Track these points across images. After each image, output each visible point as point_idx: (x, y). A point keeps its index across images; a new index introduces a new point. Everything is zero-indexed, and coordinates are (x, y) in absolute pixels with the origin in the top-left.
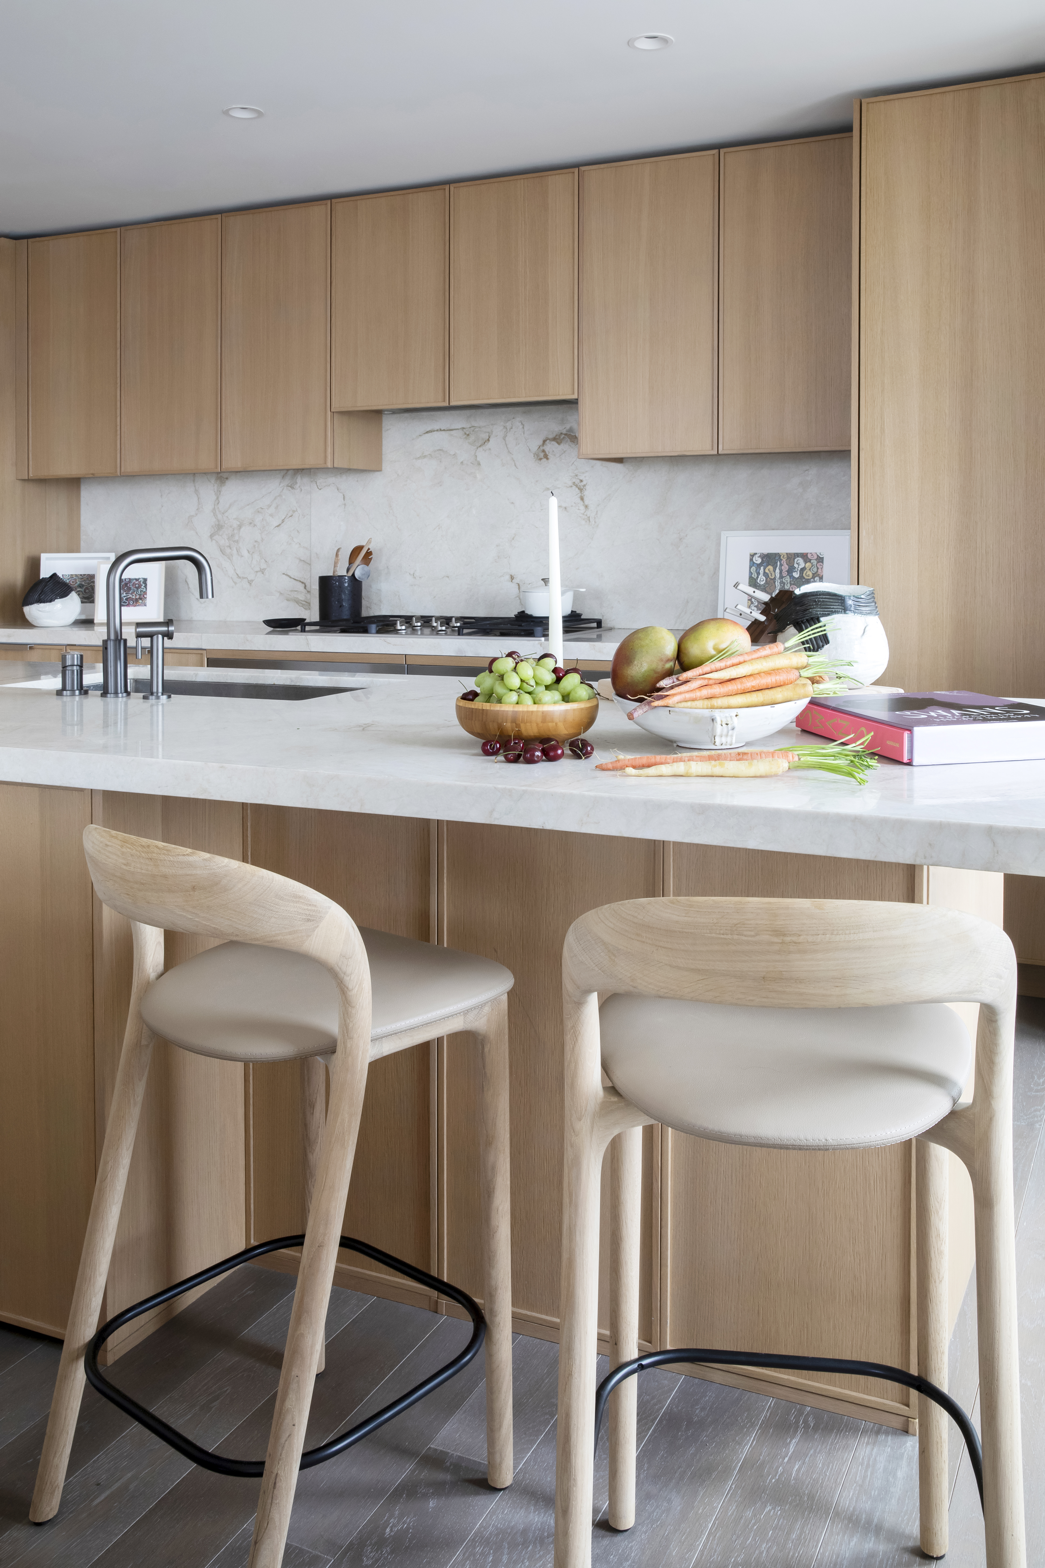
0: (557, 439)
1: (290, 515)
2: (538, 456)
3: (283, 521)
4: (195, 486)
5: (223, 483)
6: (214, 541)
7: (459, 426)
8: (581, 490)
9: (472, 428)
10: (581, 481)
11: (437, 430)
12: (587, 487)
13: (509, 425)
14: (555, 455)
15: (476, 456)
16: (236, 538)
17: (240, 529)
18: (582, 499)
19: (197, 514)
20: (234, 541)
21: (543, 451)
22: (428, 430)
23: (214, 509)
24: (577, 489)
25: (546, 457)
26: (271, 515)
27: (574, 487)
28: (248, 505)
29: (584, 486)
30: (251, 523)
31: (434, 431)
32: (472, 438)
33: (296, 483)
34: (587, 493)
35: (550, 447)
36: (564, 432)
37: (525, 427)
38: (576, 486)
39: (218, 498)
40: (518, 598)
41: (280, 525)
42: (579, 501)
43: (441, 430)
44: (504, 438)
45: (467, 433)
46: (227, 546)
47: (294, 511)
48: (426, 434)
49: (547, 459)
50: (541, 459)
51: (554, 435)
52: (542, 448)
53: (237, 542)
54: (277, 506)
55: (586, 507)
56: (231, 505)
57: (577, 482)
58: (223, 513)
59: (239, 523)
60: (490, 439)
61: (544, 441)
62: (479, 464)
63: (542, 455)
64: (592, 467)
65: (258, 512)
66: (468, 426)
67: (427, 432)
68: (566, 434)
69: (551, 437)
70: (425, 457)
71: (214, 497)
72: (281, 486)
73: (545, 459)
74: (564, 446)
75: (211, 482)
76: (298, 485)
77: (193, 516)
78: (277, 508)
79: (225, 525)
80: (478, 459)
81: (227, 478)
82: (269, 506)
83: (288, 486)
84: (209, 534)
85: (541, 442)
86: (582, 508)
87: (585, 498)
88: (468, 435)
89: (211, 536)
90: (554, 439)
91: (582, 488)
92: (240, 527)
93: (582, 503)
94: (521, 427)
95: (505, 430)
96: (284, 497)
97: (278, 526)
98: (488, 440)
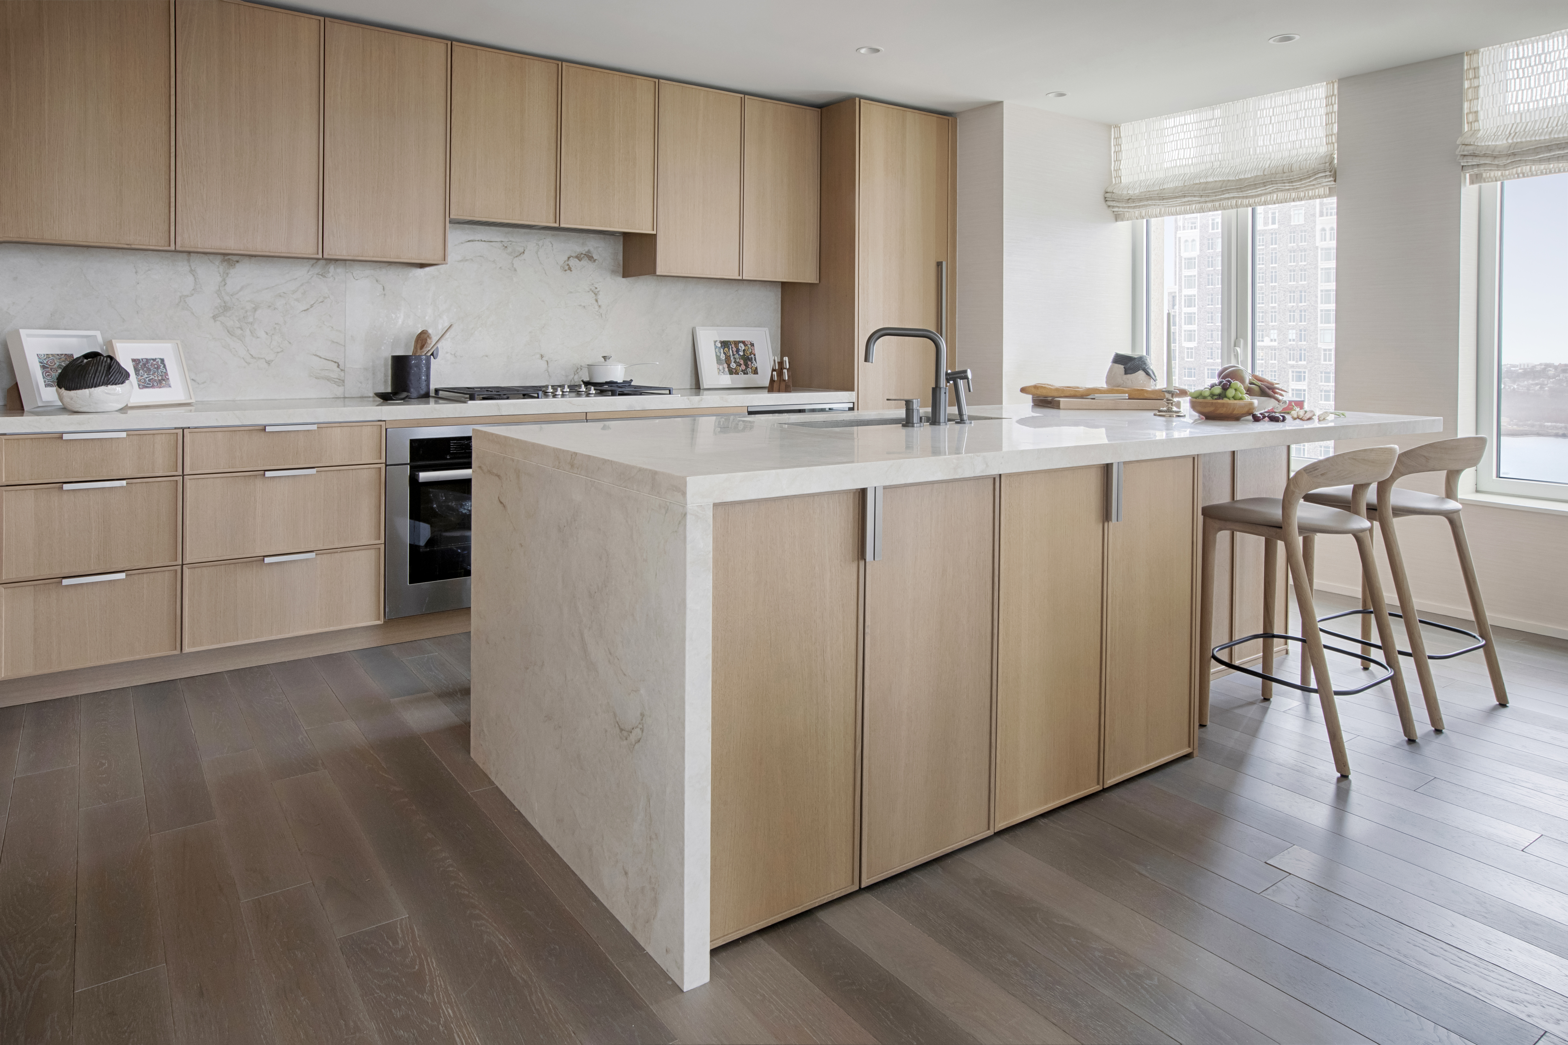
0: (579, 257)
1: (320, 300)
2: (563, 268)
3: (312, 306)
4: (190, 266)
5: (232, 265)
7: (499, 240)
8: (596, 294)
9: (510, 242)
10: (596, 288)
11: (478, 241)
12: (600, 293)
13: (540, 243)
14: (576, 269)
15: (513, 264)
16: (251, 320)
17: (255, 311)
18: (597, 301)
19: (193, 295)
20: (246, 323)
21: (568, 265)
22: (470, 239)
23: (219, 290)
24: (593, 294)
25: (570, 269)
26: (297, 300)
27: (591, 292)
28: (267, 289)
29: (598, 292)
30: (269, 307)
31: (476, 241)
32: (510, 250)
33: (329, 272)
34: (600, 297)
35: (573, 262)
36: (584, 253)
37: (554, 246)
38: (593, 291)
39: (224, 280)
40: (546, 372)
41: (308, 309)
42: (595, 302)
43: (481, 241)
44: (537, 253)
45: (506, 245)
46: (237, 328)
47: (325, 298)
48: (468, 243)
49: (571, 271)
50: (566, 270)
51: (577, 254)
52: (567, 263)
53: (251, 323)
54: (305, 292)
55: (600, 306)
56: (242, 289)
57: (593, 288)
58: (232, 295)
59: (254, 306)
61: (569, 258)
62: (515, 270)
63: (567, 268)
64: (604, 279)
65: (280, 296)
66: (507, 240)
67: (469, 241)
68: (585, 255)
69: (574, 255)
70: (467, 260)
71: (219, 279)
72: (309, 273)
73: (569, 271)
74: (585, 262)
75: (213, 263)
76: (331, 275)
77: (188, 296)
79: (235, 307)
80: (514, 266)
81: (238, 262)
82: (294, 292)
83: (318, 274)
84: (212, 315)
85: (567, 258)
86: (597, 307)
87: (599, 300)
88: (506, 247)
89: (215, 318)
90: (577, 257)
91: (597, 293)
92: (255, 309)
93: (596, 303)
94: (551, 245)
95: (537, 246)
96: (313, 284)
97: (305, 311)
98: (524, 253)
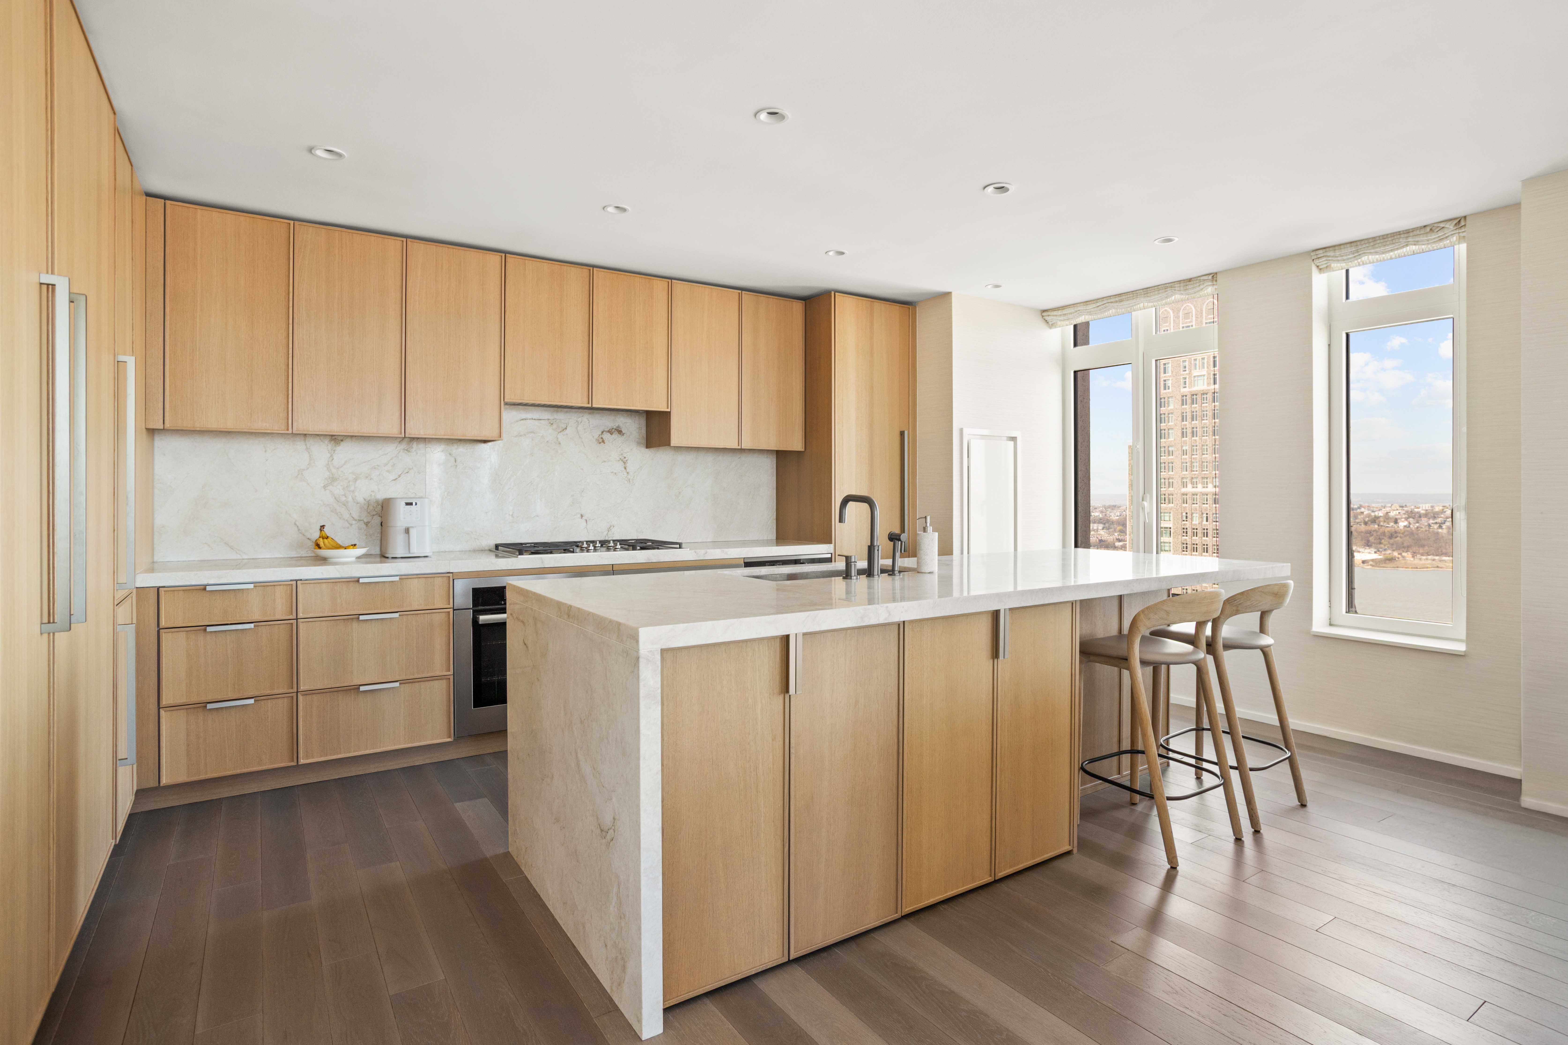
0: (610, 432)
1: (406, 471)
2: (598, 440)
3: (399, 476)
4: (306, 445)
5: (338, 444)
6: (328, 491)
7: (546, 418)
8: (625, 463)
9: (555, 420)
10: (625, 458)
11: (530, 419)
12: (628, 462)
13: (580, 420)
14: (609, 441)
15: (558, 438)
16: (352, 488)
17: (356, 481)
18: (625, 468)
19: (308, 468)
20: (349, 491)
21: (602, 438)
22: (523, 418)
23: (328, 464)
25: (603, 441)
26: (388, 471)
27: (621, 461)
28: (364, 462)
29: (627, 461)
30: (367, 477)
31: (528, 419)
32: (555, 426)
33: (412, 448)
34: (629, 465)
35: (606, 436)
36: (615, 427)
37: (590, 423)
38: (622, 460)
39: (332, 456)
40: (585, 529)
41: (396, 479)
42: (624, 469)
43: (532, 419)
44: (577, 428)
45: (552, 423)
46: (343, 495)
47: (410, 469)
48: (524, 421)
49: (604, 443)
50: (600, 443)
51: (609, 429)
52: (601, 436)
53: (353, 491)
54: (394, 464)
55: (628, 473)
56: (346, 463)
57: (622, 458)
58: (338, 468)
59: (355, 477)
60: (567, 428)
61: (602, 432)
62: (560, 443)
63: (601, 440)
64: (632, 450)
65: (375, 468)
66: (552, 418)
67: (522, 420)
68: (615, 429)
69: (606, 430)
70: (521, 436)
71: (328, 455)
72: (397, 449)
73: (603, 443)
74: (616, 435)
75: (324, 442)
76: (414, 449)
77: (304, 470)
78: (393, 466)
79: (340, 478)
80: (559, 440)
81: (342, 440)
82: (386, 464)
83: (404, 449)
84: (323, 485)
85: (601, 433)
86: (625, 473)
87: (627, 468)
88: (552, 424)
89: (325, 487)
90: (609, 431)
91: (625, 461)
92: (356, 480)
93: (625, 471)
94: (588, 422)
95: (577, 423)
96: (400, 458)
97: (394, 480)
98: (566, 428)
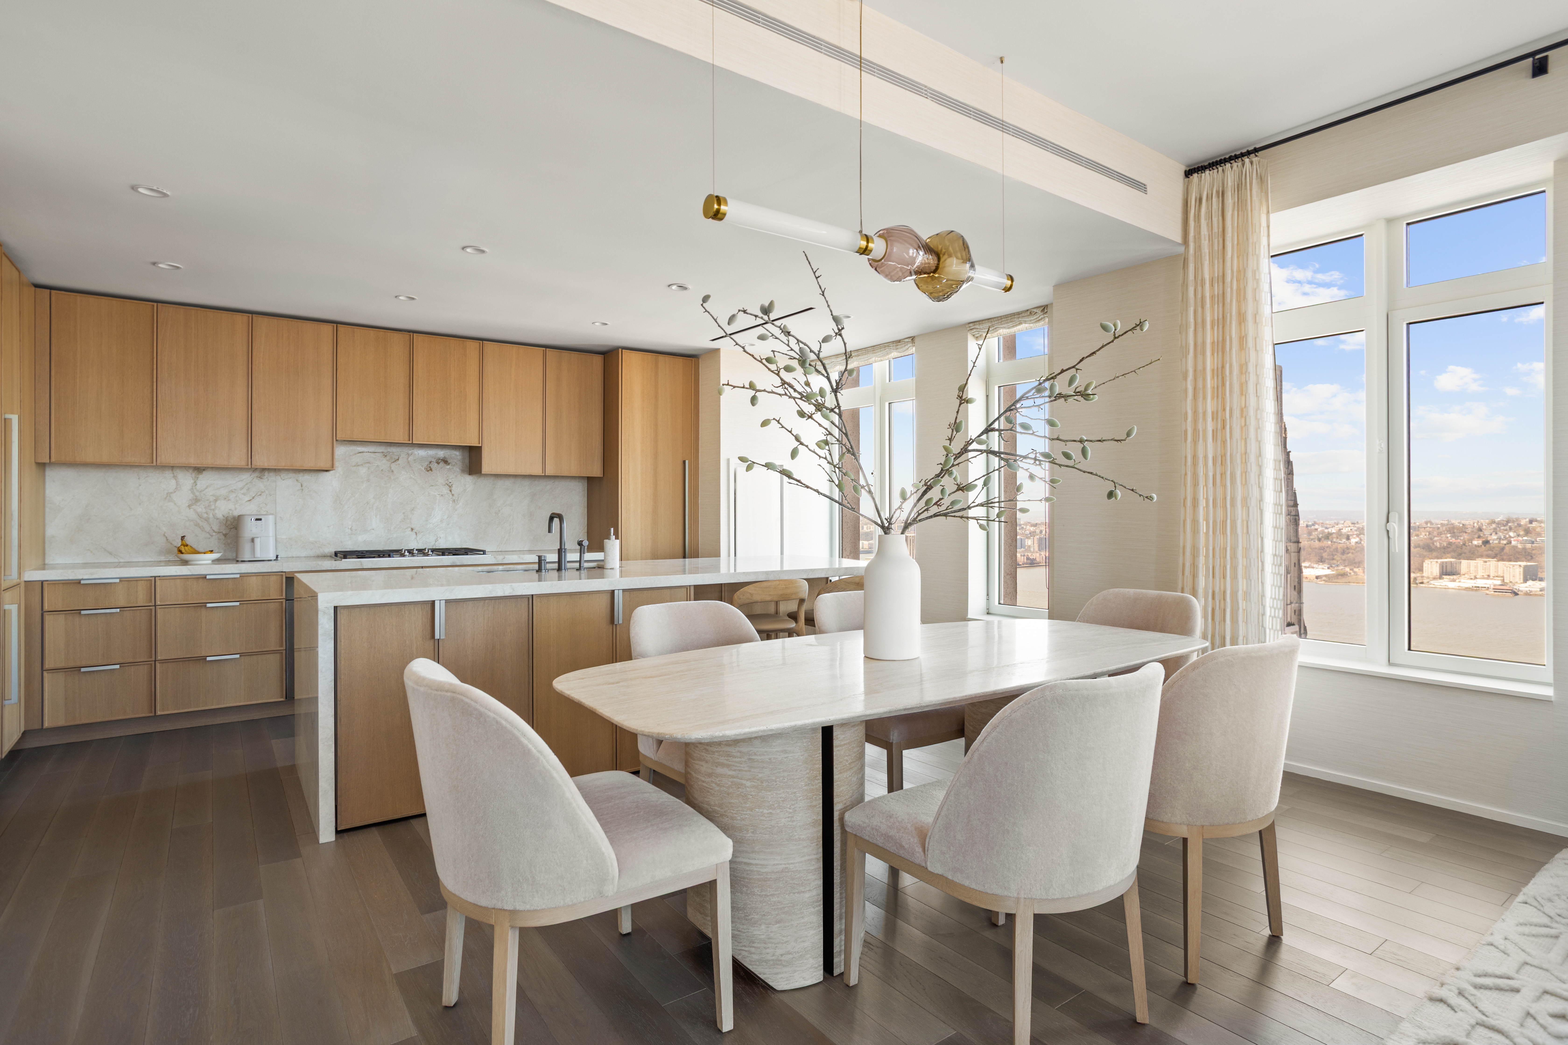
0: (437, 462)
1: (259, 494)
2: (426, 470)
3: (253, 498)
4: (173, 475)
5: (200, 474)
6: (192, 510)
7: (381, 451)
8: (450, 486)
9: (388, 454)
10: (450, 483)
12: (454, 486)
13: (410, 453)
14: (436, 470)
15: (391, 467)
16: (213, 507)
18: (451, 491)
19: (175, 492)
20: (210, 510)
22: (360, 452)
23: (192, 489)
25: (431, 470)
26: (244, 494)
27: (447, 485)
28: (223, 487)
29: (452, 485)
30: (225, 498)
31: (365, 452)
32: (388, 459)
33: (264, 475)
34: (453, 488)
35: (434, 466)
36: (440, 458)
37: (419, 456)
39: (195, 482)
41: (251, 500)
42: (449, 492)
43: (368, 452)
44: (406, 461)
45: (385, 456)
46: (204, 513)
47: (262, 492)
48: (359, 454)
50: (428, 472)
51: (436, 460)
52: (429, 466)
53: (213, 510)
54: (249, 489)
55: (453, 495)
56: (207, 487)
57: (448, 483)
58: (200, 492)
59: (214, 498)
61: (431, 463)
62: (393, 471)
63: (429, 469)
64: (456, 476)
65: (232, 492)
66: (385, 452)
68: (442, 460)
69: (434, 460)
70: (358, 466)
71: (192, 481)
72: (251, 477)
73: (431, 472)
74: (441, 465)
75: (188, 473)
76: (266, 477)
77: (172, 493)
78: (248, 489)
79: (203, 499)
80: (392, 469)
81: (203, 472)
82: (242, 489)
83: (257, 478)
85: (428, 462)
86: (451, 495)
89: (189, 506)
92: (216, 501)
93: (451, 493)
94: (417, 454)
95: (408, 455)
96: (254, 483)
97: (248, 501)
98: (398, 460)
